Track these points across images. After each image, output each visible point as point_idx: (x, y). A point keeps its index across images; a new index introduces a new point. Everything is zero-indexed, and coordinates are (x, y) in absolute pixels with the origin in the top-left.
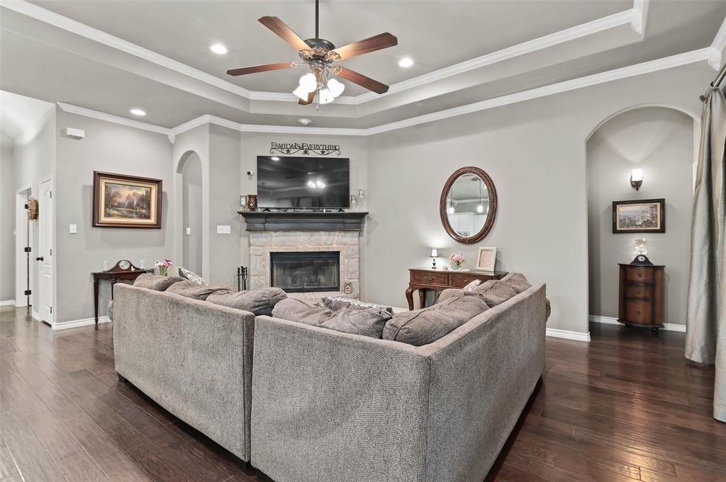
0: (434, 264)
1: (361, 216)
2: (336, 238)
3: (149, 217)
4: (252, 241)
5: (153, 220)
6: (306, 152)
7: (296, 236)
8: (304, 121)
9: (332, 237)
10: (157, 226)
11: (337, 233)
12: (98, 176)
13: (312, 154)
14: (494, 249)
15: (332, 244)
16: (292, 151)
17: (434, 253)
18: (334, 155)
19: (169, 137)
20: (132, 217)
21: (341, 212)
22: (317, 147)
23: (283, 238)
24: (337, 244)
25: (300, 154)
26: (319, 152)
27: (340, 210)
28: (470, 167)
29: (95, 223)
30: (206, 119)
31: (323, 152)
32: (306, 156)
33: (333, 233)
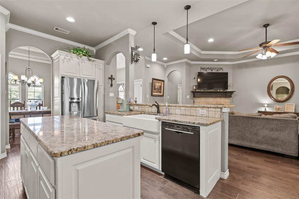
0: (265, 109)
1: (232, 92)
2: (223, 100)
3: (161, 93)
4: (195, 101)
5: (162, 94)
6: (212, 70)
7: (209, 99)
8: (216, 60)
9: (221, 100)
10: (163, 96)
11: (223, 98)
12: (153, 79)
13: (214, 71)
14: (294, 104)
15: (221, 102)
16: (207, 70)
17: (266, 105)
18: (221, 71)
19: (165, 66)
20: (158, 93)
21: (225, 91)
22: (215, 68)
23: (205, 100)
24: (223, 102)
25: (210, 71)
26: (216, 70)
27: (224, 90)
28: (282, 76)
29: (152, 95)
30: (185, 60)
31: (217, 70)
32: (212, 72)
33: (221, 98)
